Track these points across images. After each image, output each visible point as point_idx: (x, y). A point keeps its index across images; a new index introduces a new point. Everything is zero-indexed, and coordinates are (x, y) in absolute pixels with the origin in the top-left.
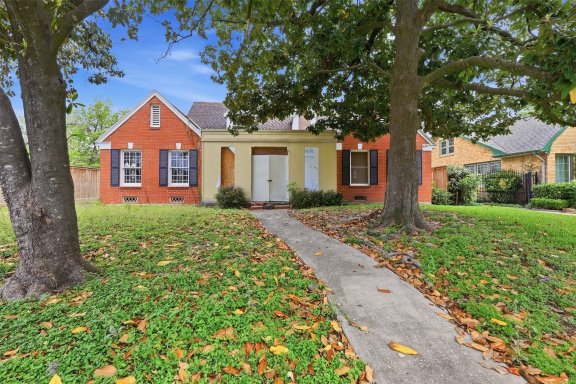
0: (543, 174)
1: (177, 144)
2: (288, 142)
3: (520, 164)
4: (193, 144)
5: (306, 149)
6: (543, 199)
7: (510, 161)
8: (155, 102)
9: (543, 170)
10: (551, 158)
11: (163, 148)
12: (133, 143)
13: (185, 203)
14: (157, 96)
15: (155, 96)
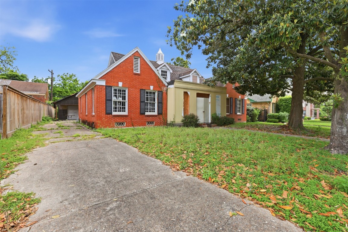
0: (269, 110)
1: (150, 86)
2: (210, 92)
3: (260, 106)
4: (160, 87)
5: (217, 96)
6: (272, 119)
7: (256, 104)
8: (137, 55)
9: (269, 109)
10: (271, 104)
11: (142, 88)
12: (122, 83)
13: (155, 125)
14: (139, 51)
15: (137, 51)
